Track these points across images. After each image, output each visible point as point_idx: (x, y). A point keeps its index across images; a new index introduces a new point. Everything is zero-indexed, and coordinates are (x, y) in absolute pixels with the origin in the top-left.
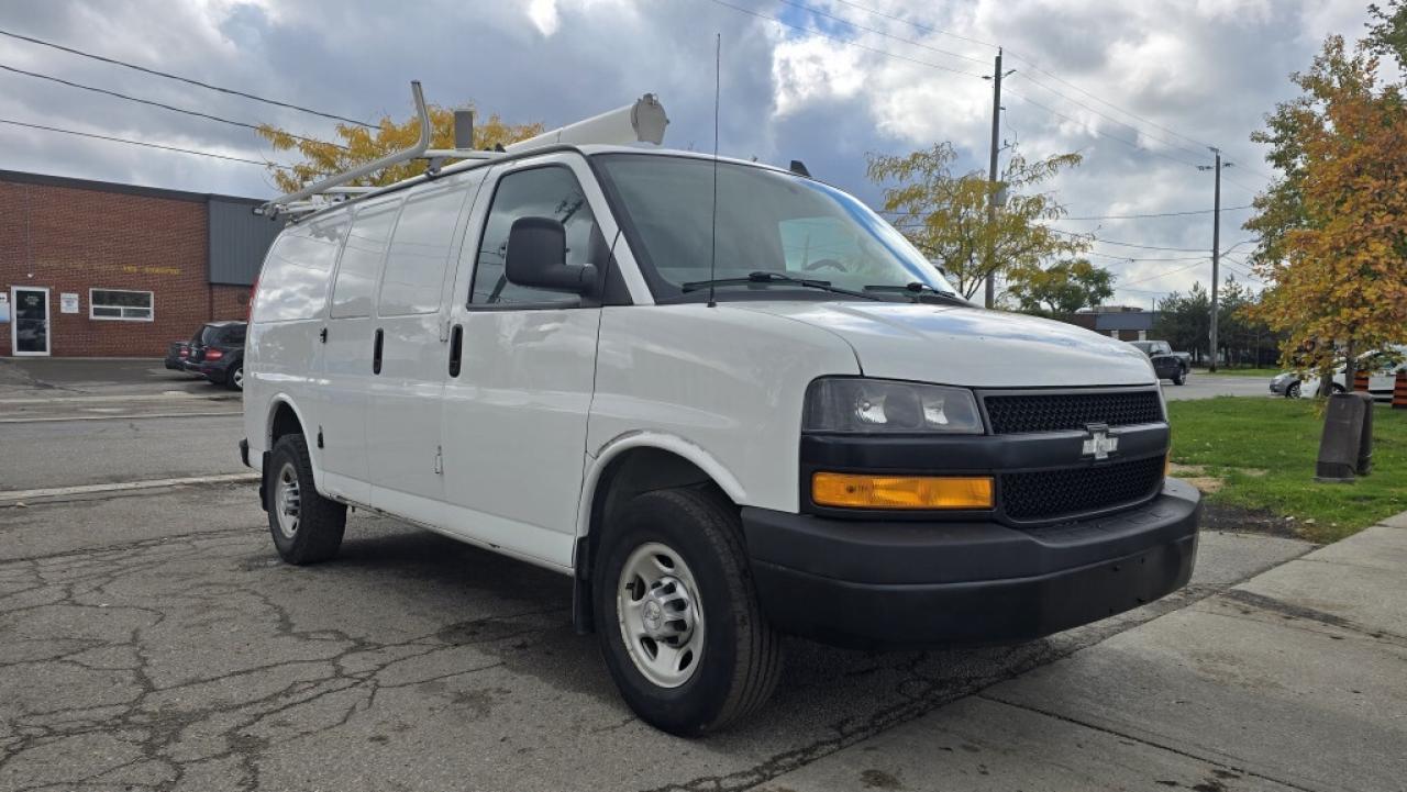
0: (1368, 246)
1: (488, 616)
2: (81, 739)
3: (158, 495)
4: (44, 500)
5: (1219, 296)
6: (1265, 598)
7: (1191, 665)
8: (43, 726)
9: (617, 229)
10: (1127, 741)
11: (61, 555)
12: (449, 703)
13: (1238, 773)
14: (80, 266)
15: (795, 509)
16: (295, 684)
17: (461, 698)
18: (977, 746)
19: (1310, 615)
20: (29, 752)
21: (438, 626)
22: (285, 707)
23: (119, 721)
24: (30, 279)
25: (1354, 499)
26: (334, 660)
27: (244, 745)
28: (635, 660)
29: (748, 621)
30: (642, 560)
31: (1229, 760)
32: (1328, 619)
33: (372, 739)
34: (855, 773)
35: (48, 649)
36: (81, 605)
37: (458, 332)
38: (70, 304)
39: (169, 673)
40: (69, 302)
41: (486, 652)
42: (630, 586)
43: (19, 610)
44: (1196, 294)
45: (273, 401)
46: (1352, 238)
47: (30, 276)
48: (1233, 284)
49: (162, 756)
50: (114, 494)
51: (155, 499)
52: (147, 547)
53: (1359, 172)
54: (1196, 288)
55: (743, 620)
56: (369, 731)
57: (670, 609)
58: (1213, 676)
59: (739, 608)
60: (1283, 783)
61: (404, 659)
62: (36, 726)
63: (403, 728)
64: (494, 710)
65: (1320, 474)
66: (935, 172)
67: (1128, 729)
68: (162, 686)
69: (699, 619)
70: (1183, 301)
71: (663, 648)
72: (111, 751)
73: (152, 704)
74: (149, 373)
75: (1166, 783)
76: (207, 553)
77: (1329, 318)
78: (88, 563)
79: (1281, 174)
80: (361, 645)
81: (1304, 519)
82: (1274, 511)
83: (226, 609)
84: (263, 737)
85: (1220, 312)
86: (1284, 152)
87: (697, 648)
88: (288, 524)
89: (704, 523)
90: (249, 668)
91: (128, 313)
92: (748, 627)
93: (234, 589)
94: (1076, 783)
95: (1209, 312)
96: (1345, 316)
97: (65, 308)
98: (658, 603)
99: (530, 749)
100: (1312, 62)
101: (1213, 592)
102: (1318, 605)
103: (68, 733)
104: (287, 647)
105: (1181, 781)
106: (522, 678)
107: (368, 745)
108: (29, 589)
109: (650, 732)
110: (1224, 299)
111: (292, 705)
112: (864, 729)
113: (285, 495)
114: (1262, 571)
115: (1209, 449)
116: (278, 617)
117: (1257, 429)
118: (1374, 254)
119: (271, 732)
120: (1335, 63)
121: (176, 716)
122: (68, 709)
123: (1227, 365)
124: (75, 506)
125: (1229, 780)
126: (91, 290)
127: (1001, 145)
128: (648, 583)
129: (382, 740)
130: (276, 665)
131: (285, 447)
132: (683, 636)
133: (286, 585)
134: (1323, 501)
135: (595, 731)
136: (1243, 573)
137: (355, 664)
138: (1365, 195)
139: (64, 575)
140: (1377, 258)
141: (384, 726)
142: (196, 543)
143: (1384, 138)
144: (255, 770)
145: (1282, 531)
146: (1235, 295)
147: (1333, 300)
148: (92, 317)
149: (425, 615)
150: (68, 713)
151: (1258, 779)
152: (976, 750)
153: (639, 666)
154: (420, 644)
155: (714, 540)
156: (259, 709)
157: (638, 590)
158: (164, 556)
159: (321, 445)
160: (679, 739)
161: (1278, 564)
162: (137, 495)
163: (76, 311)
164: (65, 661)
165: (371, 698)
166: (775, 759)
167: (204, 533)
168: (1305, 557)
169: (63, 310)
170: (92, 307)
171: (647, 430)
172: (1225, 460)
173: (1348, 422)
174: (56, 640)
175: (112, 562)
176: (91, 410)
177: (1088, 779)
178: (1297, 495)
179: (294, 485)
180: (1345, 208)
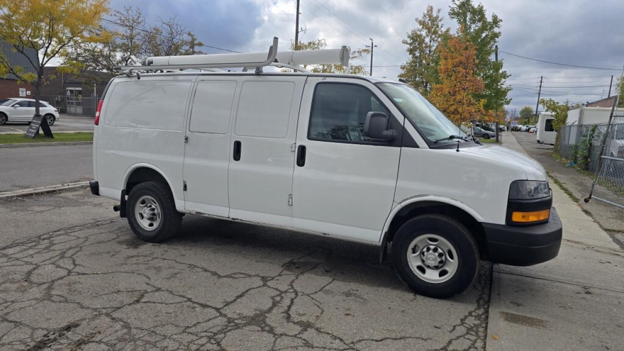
15: (503, 223)
17: (346, 295)
23: (233, 324)
26: (266, 286)
28: (417, 274)
30: (420, 240)
37: (302, 148)
42: (413, 249)
45: (133, 167)
56: (339, 312)
57: (439, 257)
61: (293, 282)
62: (201, 332)
63: (348, 309)
69: (452, 259)
71: (429, 270)
75: (577, 293)
79: (411, 57)
83: (167, 268)
86: (412, 49)
87: (452, 268)
88: (145, 224)
90: (237, 294)
100: (422, 15)
103: (223, 332)
105: (580, 292)
107: (350, 318)
111: (289, 306)
113: (144, 211)
120: (430, 16)
122: (199, 323)
127: (299, 30)
128: (421, 248)
132: (441, 265)
150: (203, 324)
159: (185, 190)
165: (314, 299)
171: (432, 195)
179: (150, 206)
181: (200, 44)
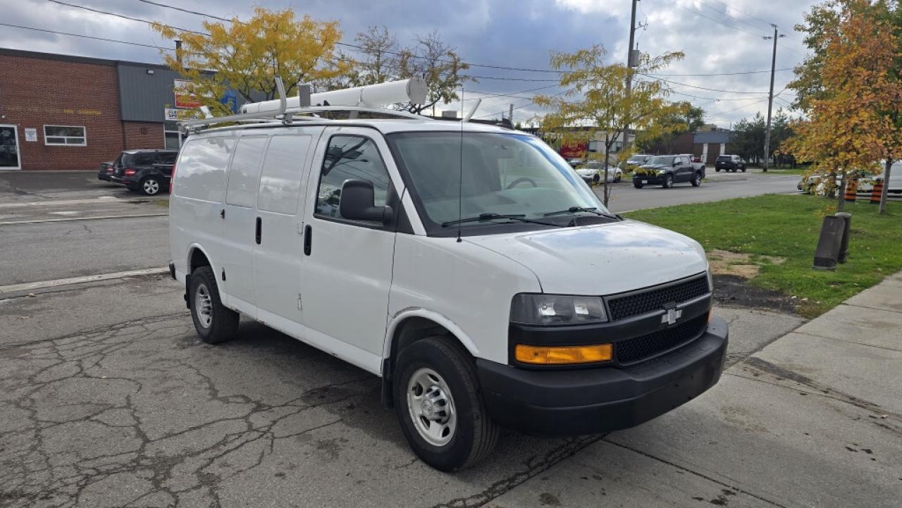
0: (858, 113)
1: (329, 383)
2: (116, 478)
3: (115, 285)
4: (44, 290)
5: (772, 121)
6: (768, 364)
7: (721, 416)
8: (94, 469)
9: (403, 186)
10: (680, 470)
11: (68, 336)
12: (315, 449)
13: (736, 491)
14: (36, 110)
15: (505, 362)
16: (227, 436)
17: (322, 445)
18: (601, 476)
19: (791, 376)
20: (90, 486)
21: (301, 391)
22: (225, 453)
23: (135, 464)
24: (4, 119)
25: (833, 283)
26: (246, 418)
27: (208, 481)
28: (418, 428)
29: (480, 417)
30: (421, 375)
31: (732, 482)
32: (802, 380)
33: (277, 475)
34: (536, 495)
35: (80, 412)
36: (89, 377)
37: (309, 230)
38: (31, 135)
39: (154, 429)
40: (31, 134)
41: (331, 411)
42: (414, 389)
43: (55, 381)
44: (758, 120)
45: (190, 247)
46: (849, 107)
47: (3, 117)
48: (782, 114)
49: (165, 488)
50: (87, 285)
51: (114, 288)
52: (118, 329)
53: (856, 64)
54: (758, 116)
55: (477, 416)
56: (274, 470)
57: (437, 405)
58: (731, 424)
59: (476, 410)
60: (758, 498)
61: (286, 417)
62: (89, 469)
63: (292, 467)
64: (341, 453)
65: (816, 263)
66: (592, 63)
67: (681, 462)
68: (153, 439)
69: (453, 412)
70: (749, 124)
71: (433, 423)
72: (136, 484)
73: (150, 452)
74: (88, 182)
75: (697, 498)
76: (156, 334)
77: (831, 158)
78: (85, 343)
79: (812, 53)
80: (259, 407)
81: (802, 298)
82: (785, 292)
83: (176, 379)
84: (217, 474)
85: (772, 131)
86: (815, 38)
87: (452, 426)
88: (204, 320)
89: (456, 362)
90: (198, 424)
91: (69, 141)
92: (480, 421)
93: (178, 363)
94: (651, 500)
95: (765, 132)
96: (841, 157)
97: (28, 138)
98: (430, 402)
99: (363, 481)
101: (741, 359)
102: (797, 369)
103: (108, 473)
104: (216, 410)
105: (705, 497)
106: (353, 430)
107: (276, 480)
108: (56, 364)
109: (427, 468)
110: (775, 124)
111: (228, 451)
112: (542, 464)
113: (201, 303)
114: (770, 342)
115: (754, 241)
116: (208, 385)
117: (785, 223)
118: (861, 119)
119: (220, 470)
121: (165, 460)
122: (104, 456)
123: (775, 166)
124: (66, 295)
125: (730, 496)
126: (44, 126)
127: (637, 26)
128: (425, 388)
129: (281, 475)
130: (213, 422)
131: (199, 275)
132: (444, 419)
133: (207, 360)
134: (814, 284)
135: (397, 468)
136: (758, 343)
137: (259, 420)
138: (859, 81)
139: (74, 353)
140: (863, 121)
141: (283, 466)
142: (147, 325)
143: (873, 44)
144: (217, 497)
145: (788, 308)
146: (782, 121)
147: (835, 147)
148: (47, 144)
149: (293, 383)
150: (105, 459)
151: (745, 494)
152: (601, 479)
153: (420, 432)
154: (293, 405)
155: (462, 372)
156: (210, 454)
157: (419, 390)
158: (130, 338)
159: (224, 278)
160: (442, 474)
161: (780, 336)
162: (100, 285)
163: (36, 140)
164: (93, 421)
165: (272, 446)
166: (494, 485)
167: (150, 318)
168: (797, 330)
169: (27, 140)
170: (46, 137)
171: (424, 308)
172: (762, 250)
173: (834, 233)
174: (83, 404)
175: (100, 342)
176: (56, 213)
177: (657, 497)
178: (800, 281)
179: (207, 297)
180: (847, 87)
181: (464, 66)
